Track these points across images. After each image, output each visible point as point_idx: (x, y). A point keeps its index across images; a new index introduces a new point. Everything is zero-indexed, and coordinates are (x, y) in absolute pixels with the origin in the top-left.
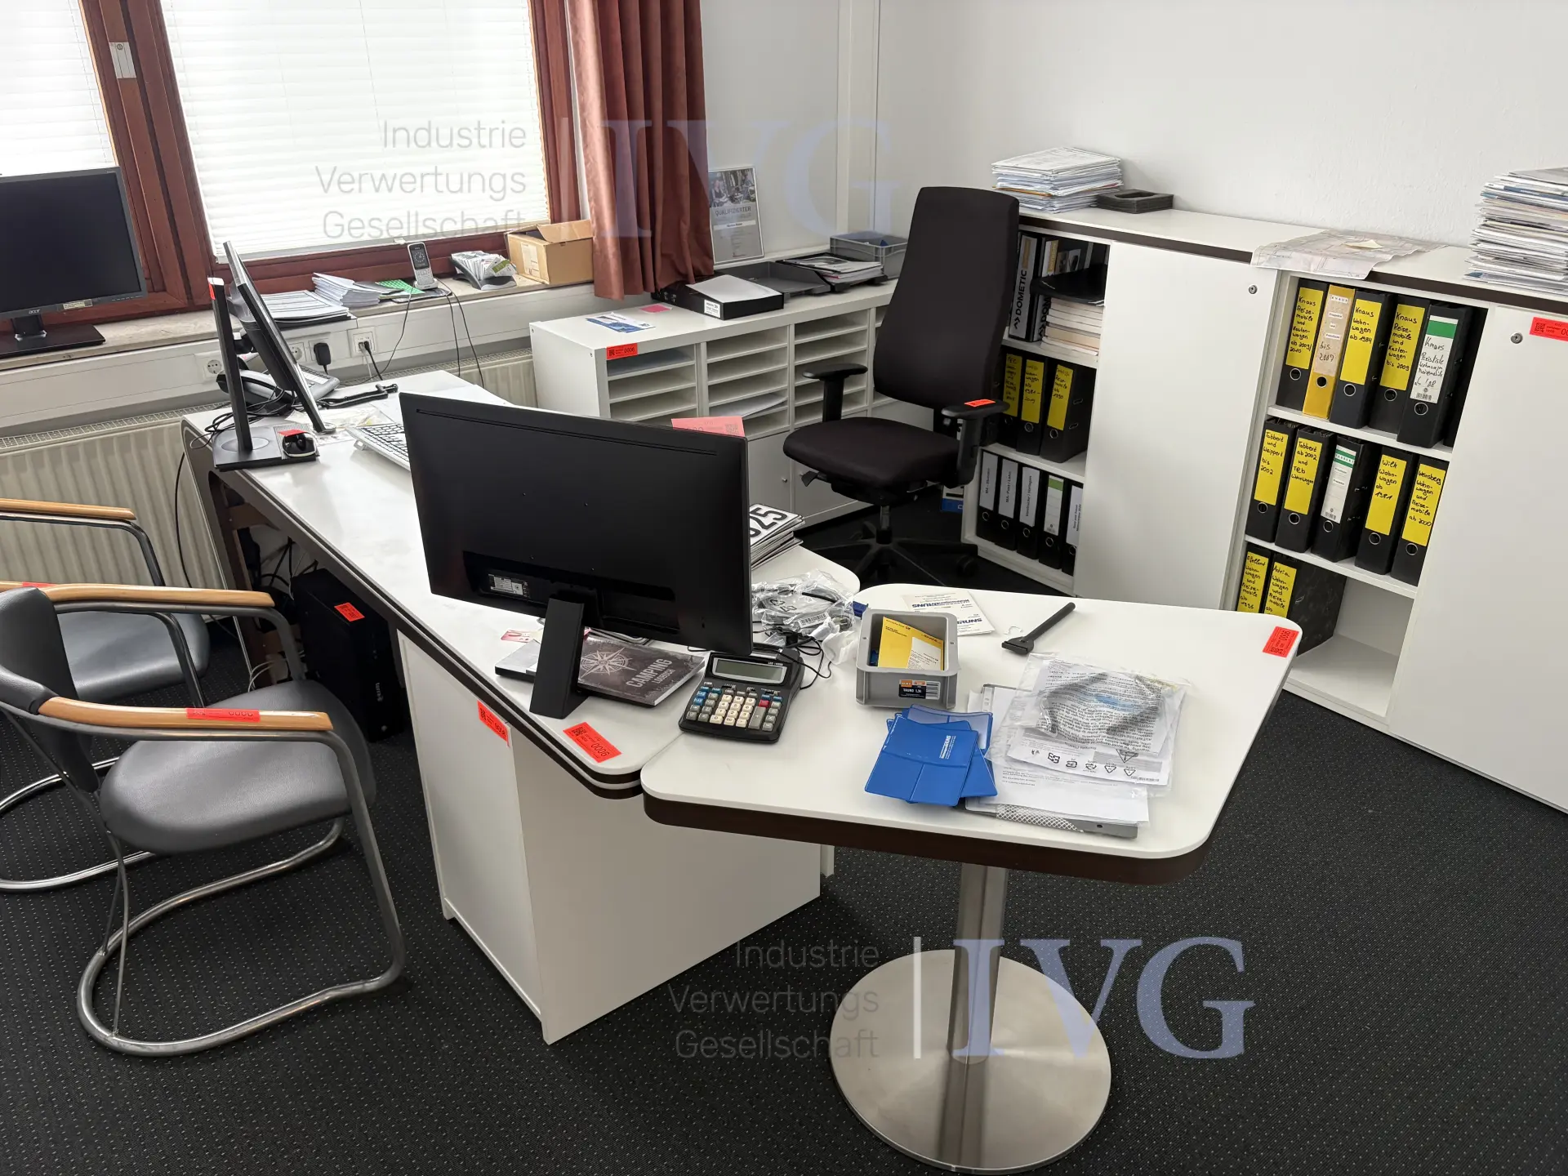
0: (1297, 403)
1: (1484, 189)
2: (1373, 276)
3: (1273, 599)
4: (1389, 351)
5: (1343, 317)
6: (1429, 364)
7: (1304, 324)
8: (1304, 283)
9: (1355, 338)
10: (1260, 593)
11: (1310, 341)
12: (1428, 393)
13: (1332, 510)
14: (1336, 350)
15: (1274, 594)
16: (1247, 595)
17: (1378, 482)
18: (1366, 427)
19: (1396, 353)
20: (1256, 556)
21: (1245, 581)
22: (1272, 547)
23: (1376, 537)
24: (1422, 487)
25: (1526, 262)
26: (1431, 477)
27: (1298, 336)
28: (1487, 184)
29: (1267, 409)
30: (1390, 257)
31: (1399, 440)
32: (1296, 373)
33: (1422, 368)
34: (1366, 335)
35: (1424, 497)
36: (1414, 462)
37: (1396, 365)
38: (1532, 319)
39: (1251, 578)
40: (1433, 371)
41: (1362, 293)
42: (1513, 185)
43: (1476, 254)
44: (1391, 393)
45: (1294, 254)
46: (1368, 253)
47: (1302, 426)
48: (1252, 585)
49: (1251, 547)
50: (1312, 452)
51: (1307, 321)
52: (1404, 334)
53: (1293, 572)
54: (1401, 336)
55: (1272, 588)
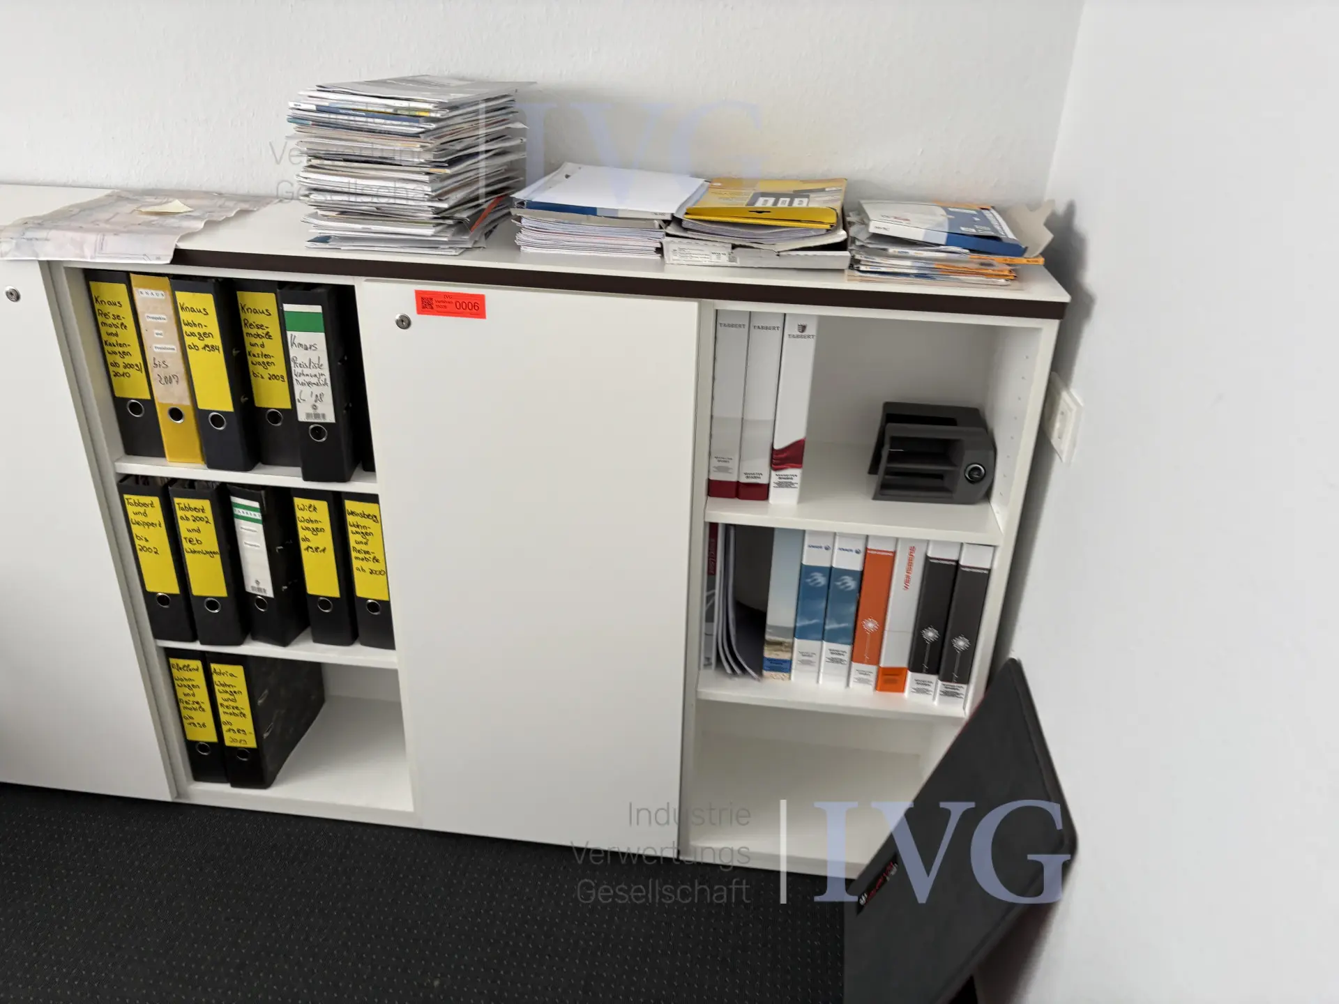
0: (155, 449)
1: (291, 112)
2: (180, 256)
3: (226, 710)
4: (250, 359)
5: (167, 317)
6: (306, 371)
7: (116, 335)
8: (92, 275)
9: (195, 347)
10: (207, 706)
11: (138, 359)
12: (319, 411)
13: (257, 582)
14: (177, 367)
15: (226, 703)
16: (192, 713)
17: (302, 534)
18: (260, 464)
19: (261, 360)
20: (182, 662)
21: (180, 696)
22: (197, 646)
23: (326, 602)
24: (357, 530)
25: (381, 214)
26: (363, 515)
27: (115, 353)
28: (292, 105)
29: (114, 467)
30: (200, 225)
31: (306, 478)
32: (135, 407)
33: (299, 379)
34: (209, 341)
35: (364, 541)
36: (336, 503)
37: (266, 376)
38: (413, 296)
39: (187, 691)
40: (314, 380)
41: (180, 283)
42: (326, 104)
43: (312, 210)
44: (274, 416)
45: (53, 234)
46: (171, 221)
47: (173, 481)
48: (191, 699)
49: (170, 653)
50: (200, 515)
51: (119, 331)
52: (260, 332)
53: (238, 670)
54: (258, 335)
55: (220, 698)
